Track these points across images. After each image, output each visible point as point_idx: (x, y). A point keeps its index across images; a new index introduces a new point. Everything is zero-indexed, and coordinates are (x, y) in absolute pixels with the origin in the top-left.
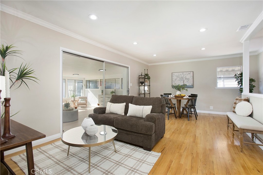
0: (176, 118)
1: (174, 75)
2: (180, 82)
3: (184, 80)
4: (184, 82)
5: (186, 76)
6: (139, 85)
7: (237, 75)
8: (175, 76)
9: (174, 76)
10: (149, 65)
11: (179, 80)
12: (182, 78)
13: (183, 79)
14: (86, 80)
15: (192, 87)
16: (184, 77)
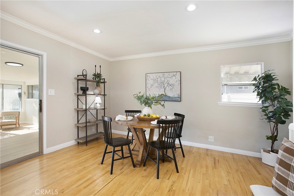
0: (134, 166)
1: (149, 77)
2: (160, 90)
3: (165, 86)
4: (165, 90)
5: (168, 79)
6: (78, 94)
7: (258, 79)
8: (151, 79)
10: (111, 60)
11: (157, 87)
12: (163, 83)
13: (163, 86)
14: (28, 86)
15: (179, 99)
16: (166, 81)
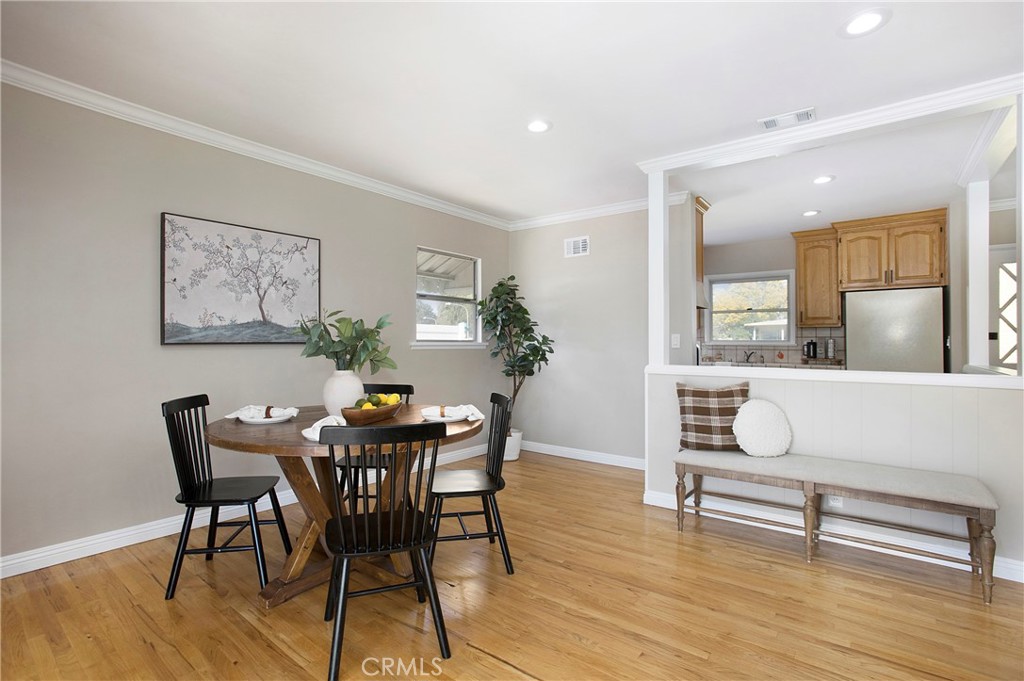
1: (180, 235)
2: (238, 299)
3: (264, 285)
4: (262, 299)
5: (276, 258)
8: (195, 246)
9: (187, 244)
11: (225, 283)
12: (252, 270)
13: (253, 281)
16: (266, 264)
